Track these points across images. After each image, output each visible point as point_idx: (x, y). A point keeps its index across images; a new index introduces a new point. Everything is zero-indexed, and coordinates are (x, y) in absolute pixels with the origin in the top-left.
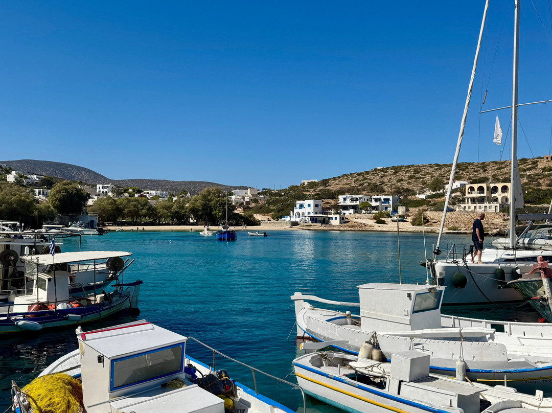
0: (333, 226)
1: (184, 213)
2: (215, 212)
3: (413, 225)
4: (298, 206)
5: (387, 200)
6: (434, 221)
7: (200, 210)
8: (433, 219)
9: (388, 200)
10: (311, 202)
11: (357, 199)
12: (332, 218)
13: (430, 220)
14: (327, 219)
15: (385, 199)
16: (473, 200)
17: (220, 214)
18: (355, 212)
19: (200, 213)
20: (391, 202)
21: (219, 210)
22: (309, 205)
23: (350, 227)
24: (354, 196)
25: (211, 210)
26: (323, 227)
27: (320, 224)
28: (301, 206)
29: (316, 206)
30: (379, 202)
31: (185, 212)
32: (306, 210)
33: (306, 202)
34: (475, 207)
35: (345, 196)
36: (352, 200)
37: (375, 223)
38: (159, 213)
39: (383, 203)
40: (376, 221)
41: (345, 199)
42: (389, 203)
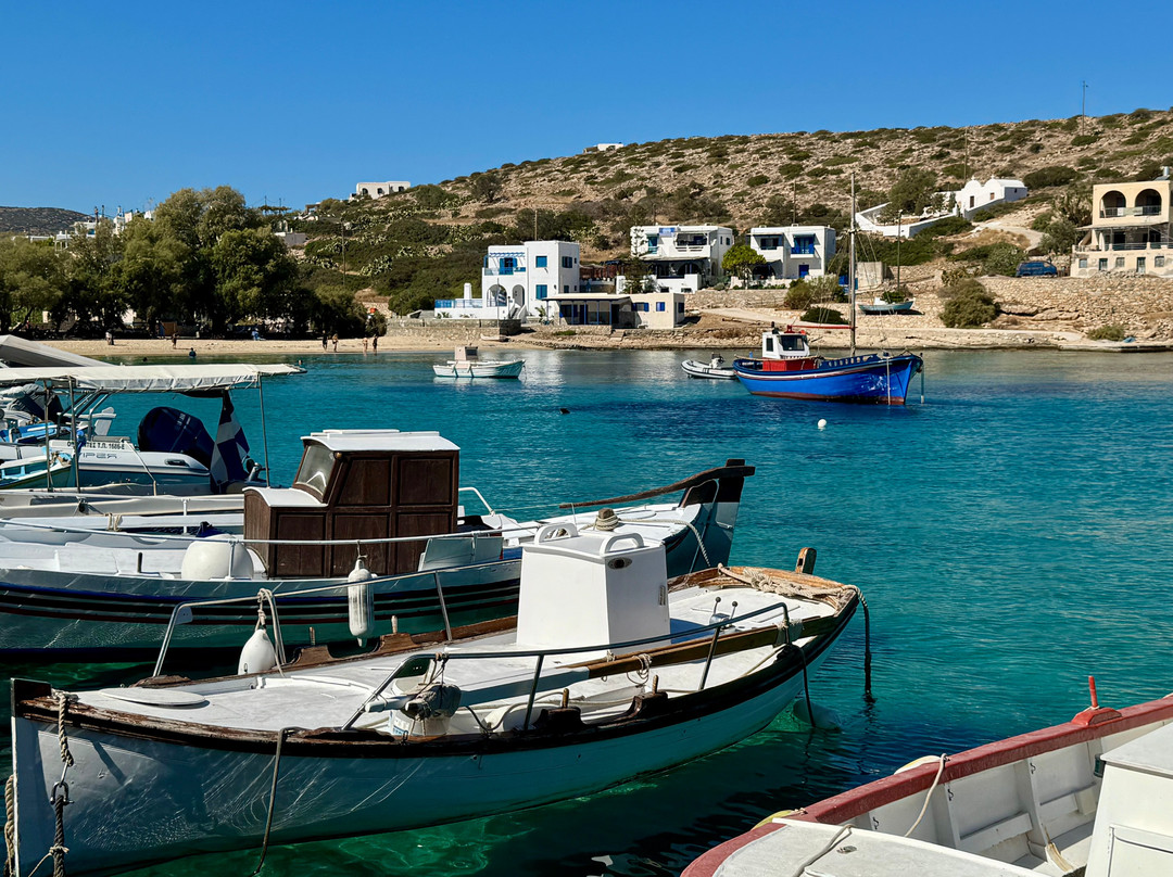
0: (655, 334)
1: (111, 287)
2: (228, 285)
3: (951, 325)
4: (494, 263)
5: (805, 242)
6: (1025, 308)
7: (173, 279)
8: (1017, 303)
9: (811, 239)
10: (551, 249)
11: (699, 240)
12: (646, 307)
13: (1005, 308)
14: (628, 308)
15: (798, 239)
16: (1118, 238)
17: (254, 291)
18: (703, 285)
19: (177, 288)
20: (820, 249)
21: (247, 278)
22: (541, 261)
23: (720, 336)
24: (684, 229)
25: (211, 279)
26: (618, 339)
27: (607, 328)
28: (508, 265)
29: (566, 262)
30: (780, 249)
31: (114, 285)
32: (529, 278)
33: (529, 251)
34: (1141, 260)
35: (654, 230)
36: (682, 241)
37: (803, 319)
38: (14, 288)
39: (795, 251)
40: (803, 313)
41: (654, 240)
42: (812, 251)
